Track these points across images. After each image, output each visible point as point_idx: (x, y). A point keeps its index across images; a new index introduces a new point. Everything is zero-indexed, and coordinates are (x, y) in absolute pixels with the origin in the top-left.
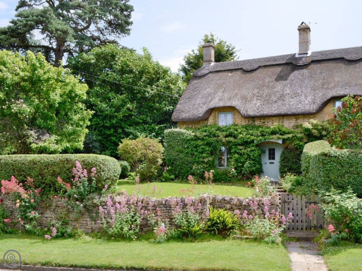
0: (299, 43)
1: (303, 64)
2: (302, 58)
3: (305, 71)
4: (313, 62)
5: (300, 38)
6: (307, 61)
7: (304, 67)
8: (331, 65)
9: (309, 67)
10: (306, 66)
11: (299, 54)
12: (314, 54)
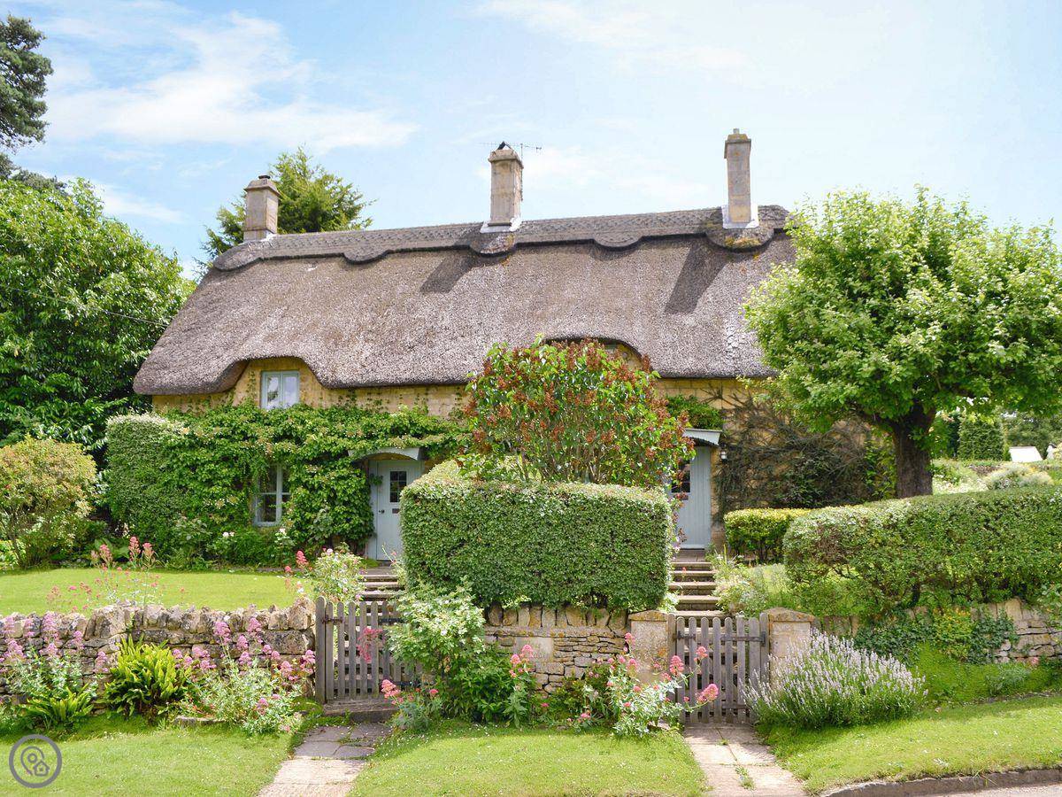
0: (492, 196)
1: (495, 252)
2: (496, 234)
3: (498, 270)
4: (521, 246)
5: (494, 182)
6: (506, 244)
7: (498, 259)
8: (563, 256)
9: (511, 259)
10: (503, 257)
11: (490, 225)
12: (527, 227)
